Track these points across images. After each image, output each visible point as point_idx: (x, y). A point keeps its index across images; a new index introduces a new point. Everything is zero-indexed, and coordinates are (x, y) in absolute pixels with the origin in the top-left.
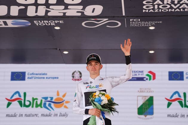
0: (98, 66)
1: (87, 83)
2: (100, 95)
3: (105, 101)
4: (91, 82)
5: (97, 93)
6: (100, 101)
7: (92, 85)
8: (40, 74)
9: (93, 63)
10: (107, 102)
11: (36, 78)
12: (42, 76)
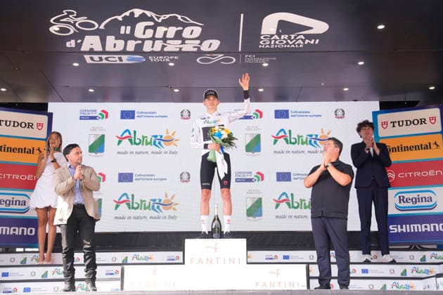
0: (216, 101)
1: (205, 119)
2: (220, 130)
3: (225, 136)
4: (209, 118)
5: (217, 128)
6: (220, 135)
7: (210, 120)
8: (149, 113)
9: (211, 98)
10: (227, 137)
11: (146, 116)
12: (151, 114)
